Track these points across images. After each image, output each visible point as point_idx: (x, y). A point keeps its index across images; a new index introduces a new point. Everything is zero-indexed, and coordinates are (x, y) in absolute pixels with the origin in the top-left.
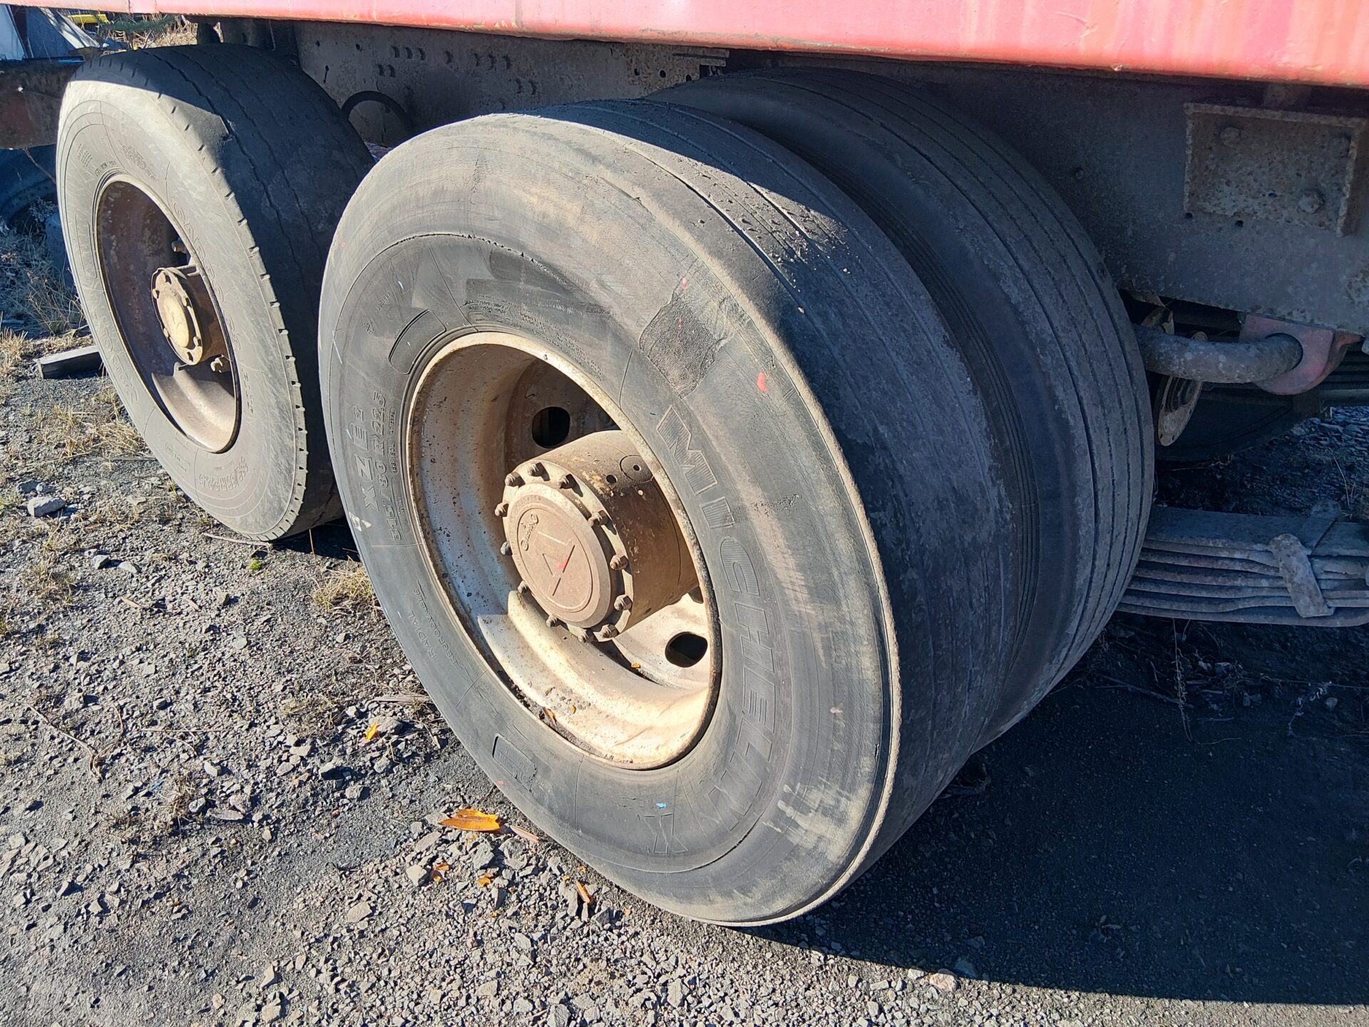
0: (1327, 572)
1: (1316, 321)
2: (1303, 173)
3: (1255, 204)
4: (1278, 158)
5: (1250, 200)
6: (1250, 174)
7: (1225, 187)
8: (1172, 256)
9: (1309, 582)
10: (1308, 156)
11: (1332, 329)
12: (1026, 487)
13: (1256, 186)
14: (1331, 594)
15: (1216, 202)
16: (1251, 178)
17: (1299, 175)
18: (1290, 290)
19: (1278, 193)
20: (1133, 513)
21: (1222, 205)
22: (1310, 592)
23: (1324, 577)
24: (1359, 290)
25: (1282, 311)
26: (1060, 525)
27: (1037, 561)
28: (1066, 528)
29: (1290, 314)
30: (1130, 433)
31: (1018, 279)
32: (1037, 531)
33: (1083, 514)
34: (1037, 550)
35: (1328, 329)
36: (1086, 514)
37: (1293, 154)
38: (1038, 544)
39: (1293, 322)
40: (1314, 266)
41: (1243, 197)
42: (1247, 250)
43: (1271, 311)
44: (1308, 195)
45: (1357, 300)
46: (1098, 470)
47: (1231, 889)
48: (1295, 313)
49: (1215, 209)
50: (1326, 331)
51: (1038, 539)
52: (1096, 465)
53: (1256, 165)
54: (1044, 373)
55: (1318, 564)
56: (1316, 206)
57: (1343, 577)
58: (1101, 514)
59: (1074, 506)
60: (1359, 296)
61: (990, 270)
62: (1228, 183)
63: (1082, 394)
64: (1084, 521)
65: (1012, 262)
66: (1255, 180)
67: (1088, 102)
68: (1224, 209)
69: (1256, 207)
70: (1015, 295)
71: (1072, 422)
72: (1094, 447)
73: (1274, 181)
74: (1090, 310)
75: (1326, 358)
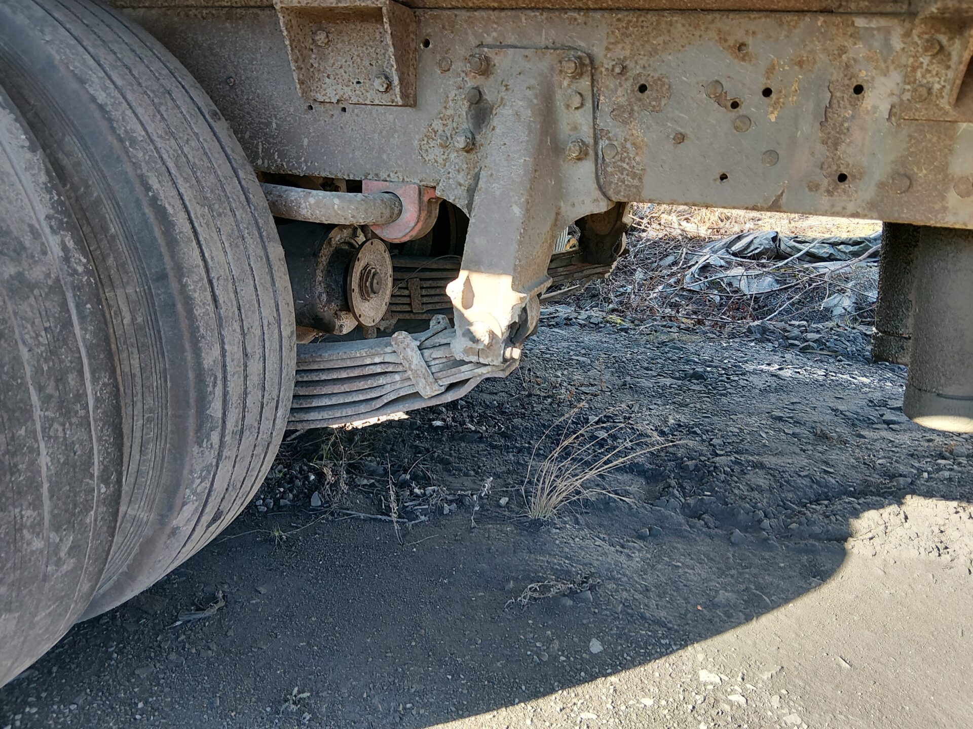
0: (434, 359)
1: (406, 179)
2: (374, 63)
3: (348, 91)
4: (356, 53)
5: (345, 88)
6: (341, 67)
7: (327, 80)
8: (306, 142)
9: (421, 366)
10: (374, 49)
11: (417, 184)
12: (136, 270)
13: (346, 76)
14: (439, 374)
15: (324, 92)
16: (342, 71)
17: (371, 65)
18: (385, 157)
19: (362, 81)
20: (268, 312)
21: (328, 95)
22: (424, 374)
23: (433, 363)
24: (427, 150)
25: (383, 175)
26: (174, 305)
27: (161, 343)
28: (179, 307)
29: (389, 176)
30: (249, 240)
31: (107, 88)
32: (155, 313)
33: (196, 295)
34: (159, 332)
35: (415, 183)
36: (200, 296)
37: (364, 49)
38: (158, 325)
39: (391, 182)
40: (396, 136)
41: (340, 86)
42: (352, 129)
43: (377, 175)
44: (378, 78)
45: (427, 159)
46: (209, 260)
47: (414, 644)
48: (392, 175)
49: (325, 98)
50: (413, 186)
51: (157, 321)
52: (206, 255)
53: (344, 60)
54: (134, 163)
55: (427, 353)
56: (385, 86)
57: (444, 360)
58: (221, 301)
59: (183, 287)
60: (427, 155)
61: (75, 75)
62: (328, 77)
63: (182, 190)
64: (198, 301)
65: (102, 74)
66: (345, 72)
67: (228, 25)
68: (330, 97)
69: (350, 93)
70: (101, 97)
71: (170, 210)
72: (201, 238)
73: (357, 71)
74: (196, 134)
75: (417, 206)
